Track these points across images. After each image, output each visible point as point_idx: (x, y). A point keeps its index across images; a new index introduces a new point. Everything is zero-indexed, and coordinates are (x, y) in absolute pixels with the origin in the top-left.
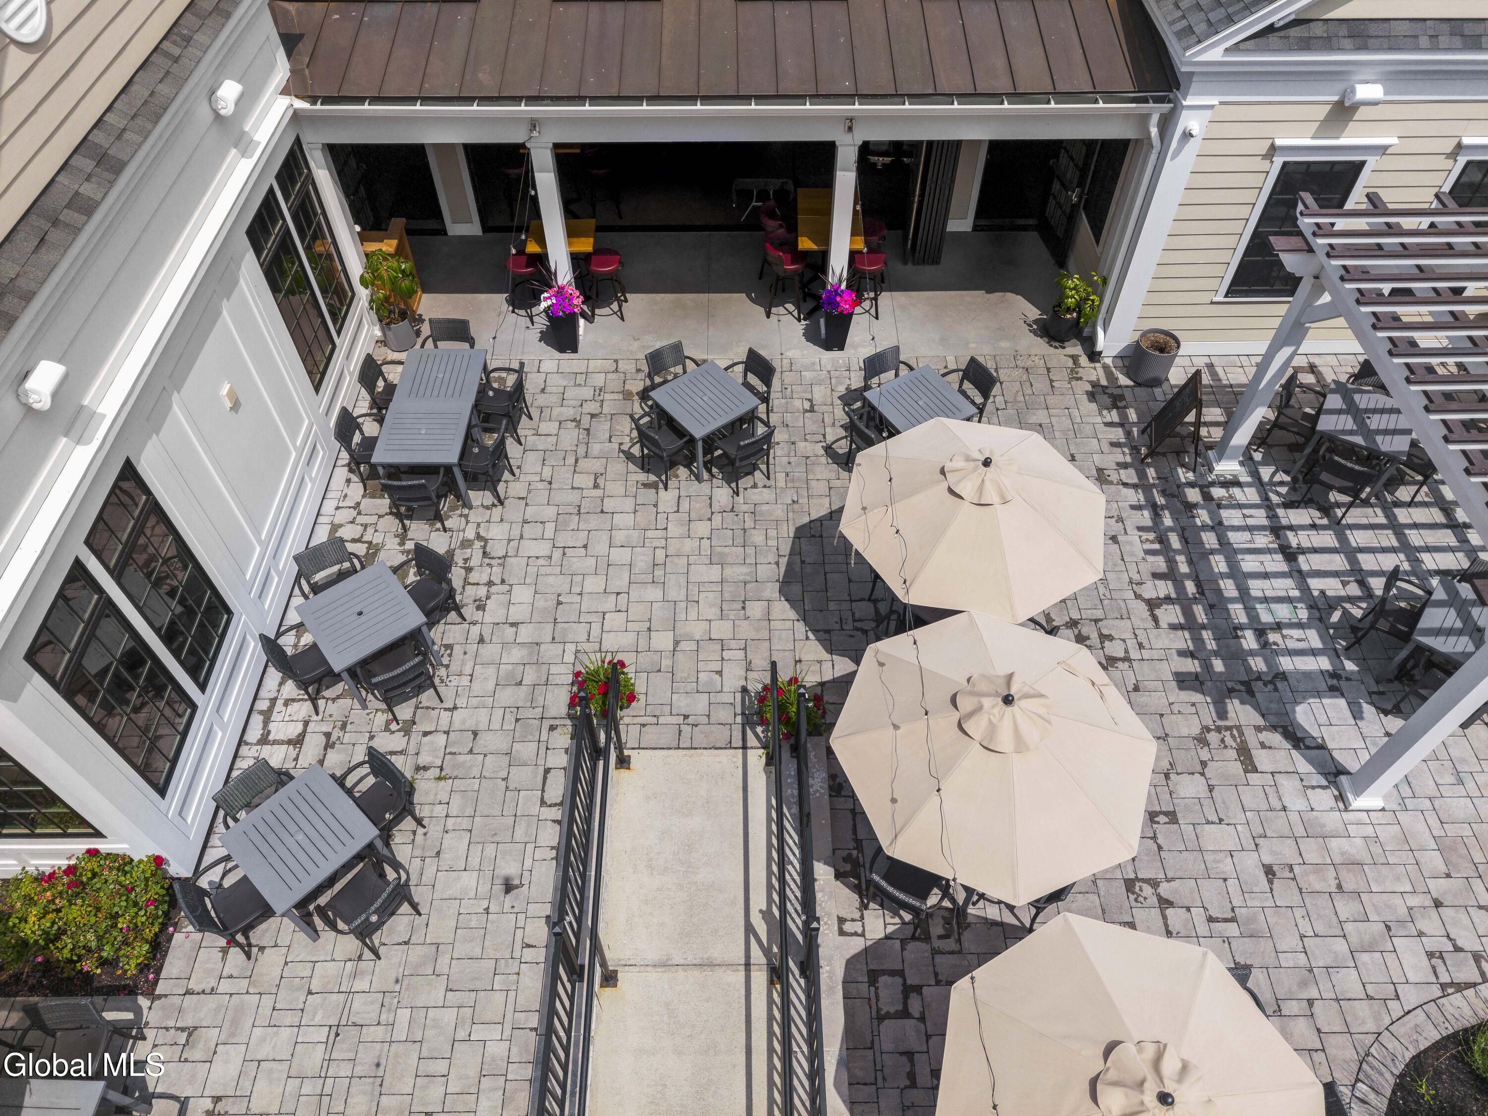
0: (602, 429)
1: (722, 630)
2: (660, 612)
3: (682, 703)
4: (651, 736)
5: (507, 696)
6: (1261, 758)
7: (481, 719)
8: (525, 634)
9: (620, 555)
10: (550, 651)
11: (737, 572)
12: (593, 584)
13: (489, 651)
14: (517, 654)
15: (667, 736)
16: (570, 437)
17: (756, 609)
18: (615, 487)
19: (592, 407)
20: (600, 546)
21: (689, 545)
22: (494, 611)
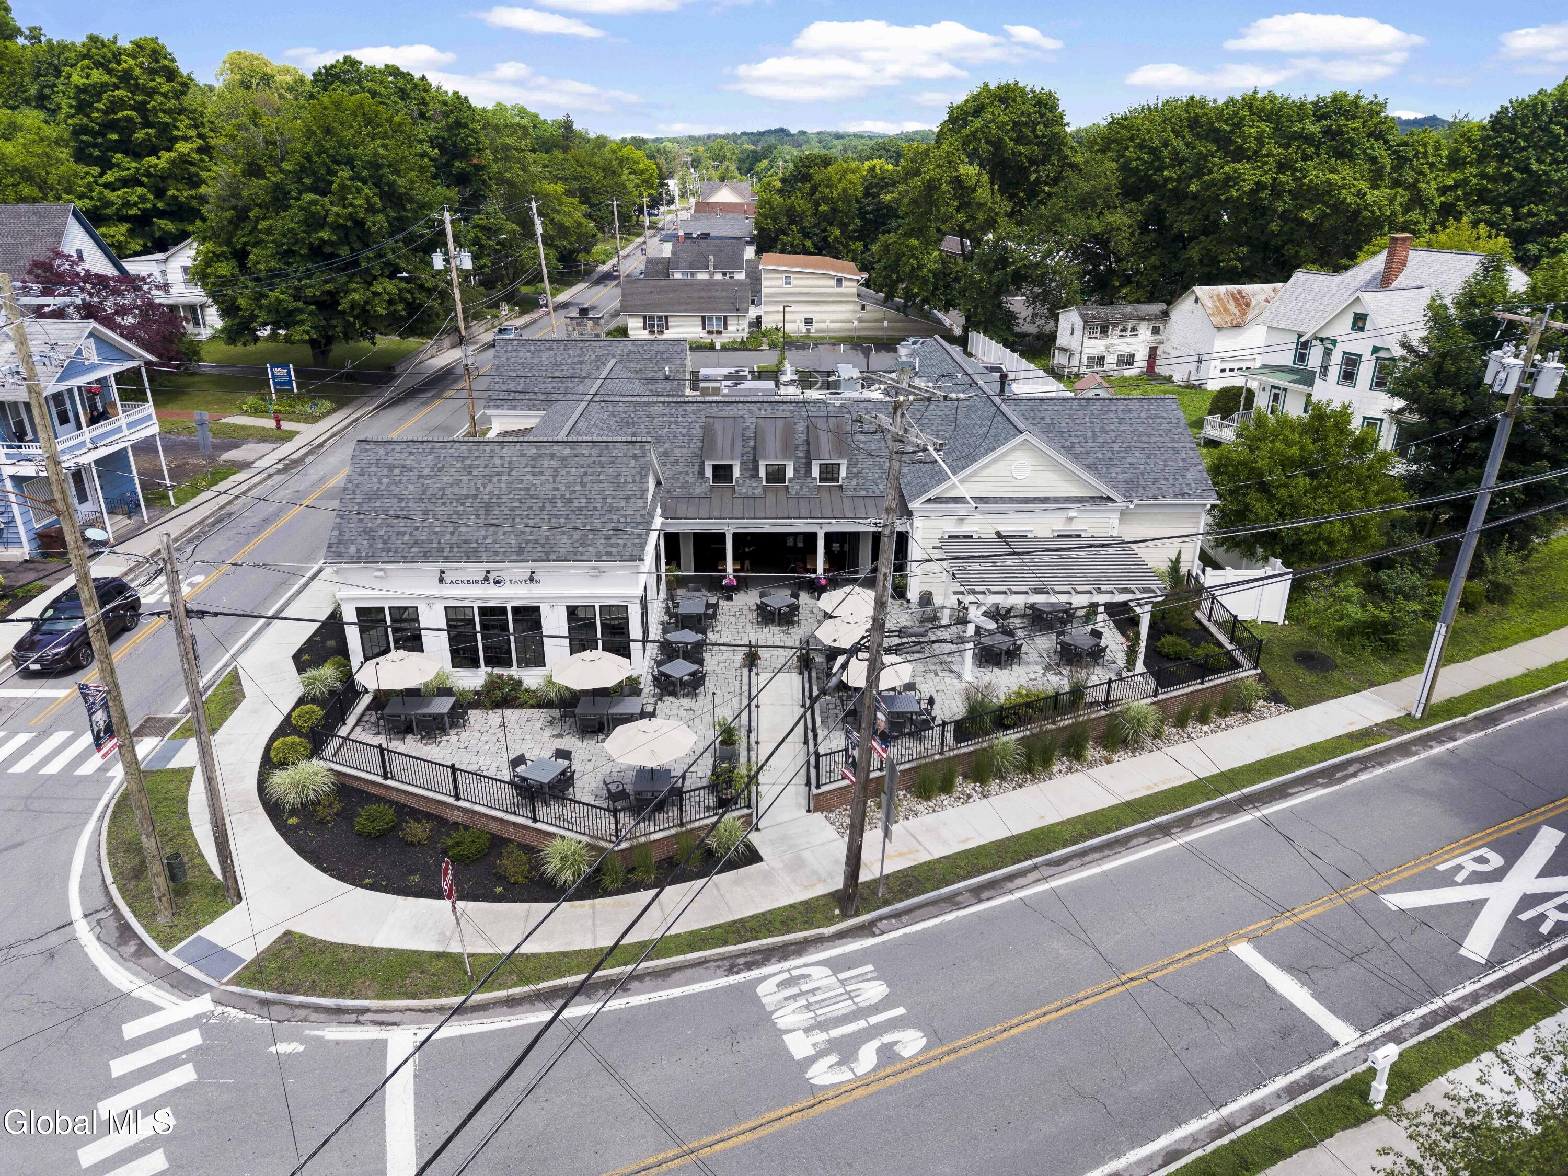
0: (745, 616)
3: (774, 665)
4: (765, 670)
7: (714, 668)
8: (725, 654)
10: (733, 657)
13: (715, 657)
14: (723, 658)
15: (770, 671)
18: (749, 628)
20: (746, 639)
21: (774, 639)
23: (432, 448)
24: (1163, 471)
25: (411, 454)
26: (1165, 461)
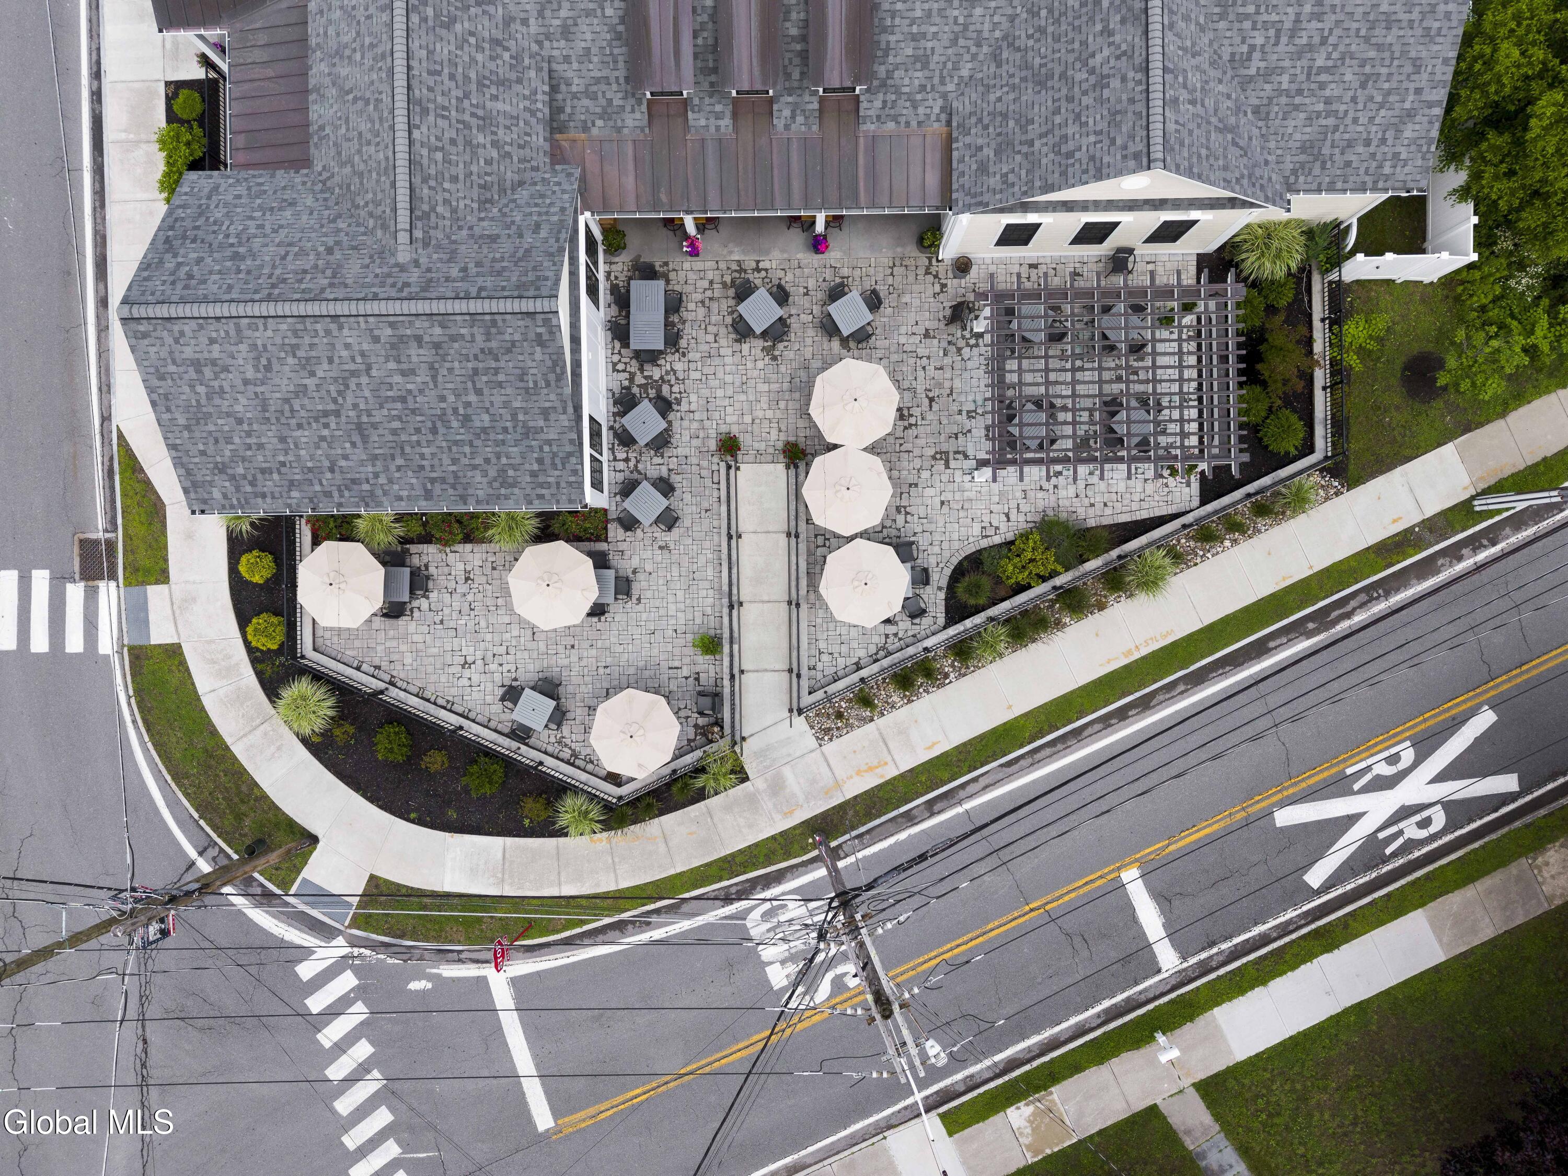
0: (714, 306)
1: (769, 414)
2: (746, 406)
3: (756, 445)
4: (746, 458)
5: (695, 442)
6: (953, 464)
7: (686, 451)
8: (697, 416)
9: (729, 379)
10: (707, 424)
11: (775, 387)
12: (720, 393)
13: (686, 423)
14: (695, 425)
15: (752, 459)
16: (701, 312)
17: (782, 404)
18: (723, 342)
19: (709, 293)
20: (720, 375)
21: (756, 373)
22: (684, 406)
23: (239, 330)
24: (1372, 119)
25: (212, 341)
26: (1389, 93)
